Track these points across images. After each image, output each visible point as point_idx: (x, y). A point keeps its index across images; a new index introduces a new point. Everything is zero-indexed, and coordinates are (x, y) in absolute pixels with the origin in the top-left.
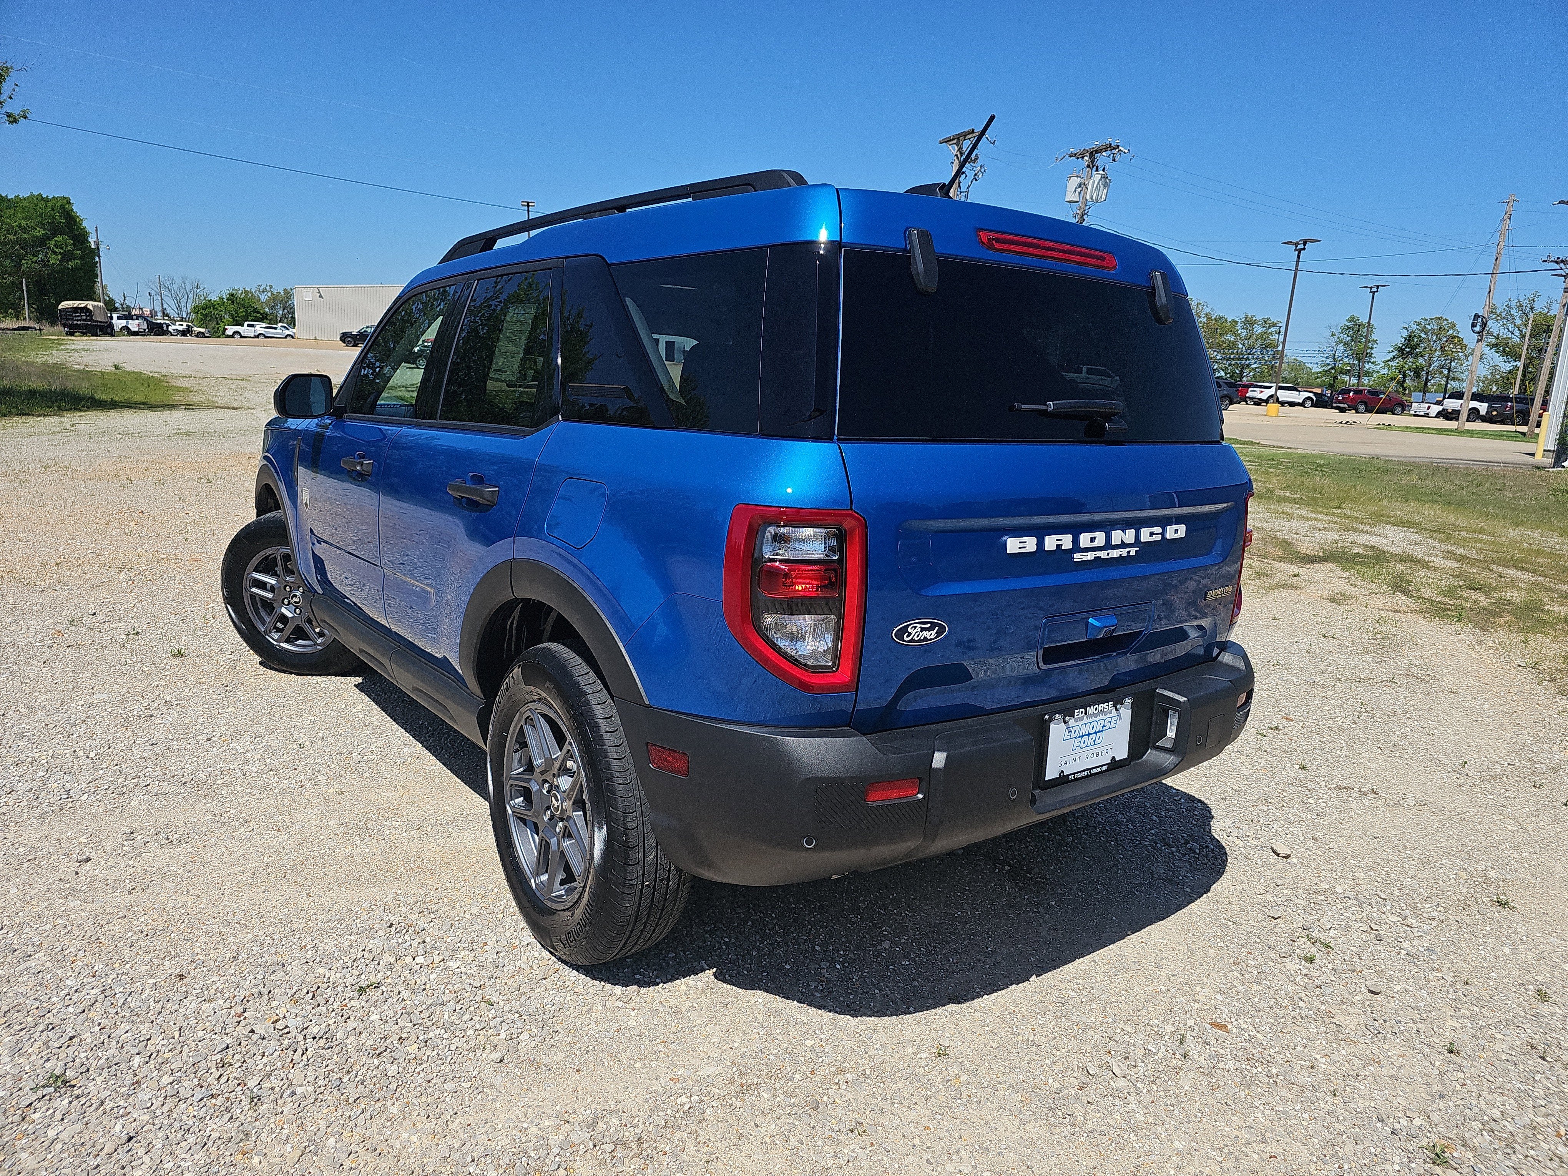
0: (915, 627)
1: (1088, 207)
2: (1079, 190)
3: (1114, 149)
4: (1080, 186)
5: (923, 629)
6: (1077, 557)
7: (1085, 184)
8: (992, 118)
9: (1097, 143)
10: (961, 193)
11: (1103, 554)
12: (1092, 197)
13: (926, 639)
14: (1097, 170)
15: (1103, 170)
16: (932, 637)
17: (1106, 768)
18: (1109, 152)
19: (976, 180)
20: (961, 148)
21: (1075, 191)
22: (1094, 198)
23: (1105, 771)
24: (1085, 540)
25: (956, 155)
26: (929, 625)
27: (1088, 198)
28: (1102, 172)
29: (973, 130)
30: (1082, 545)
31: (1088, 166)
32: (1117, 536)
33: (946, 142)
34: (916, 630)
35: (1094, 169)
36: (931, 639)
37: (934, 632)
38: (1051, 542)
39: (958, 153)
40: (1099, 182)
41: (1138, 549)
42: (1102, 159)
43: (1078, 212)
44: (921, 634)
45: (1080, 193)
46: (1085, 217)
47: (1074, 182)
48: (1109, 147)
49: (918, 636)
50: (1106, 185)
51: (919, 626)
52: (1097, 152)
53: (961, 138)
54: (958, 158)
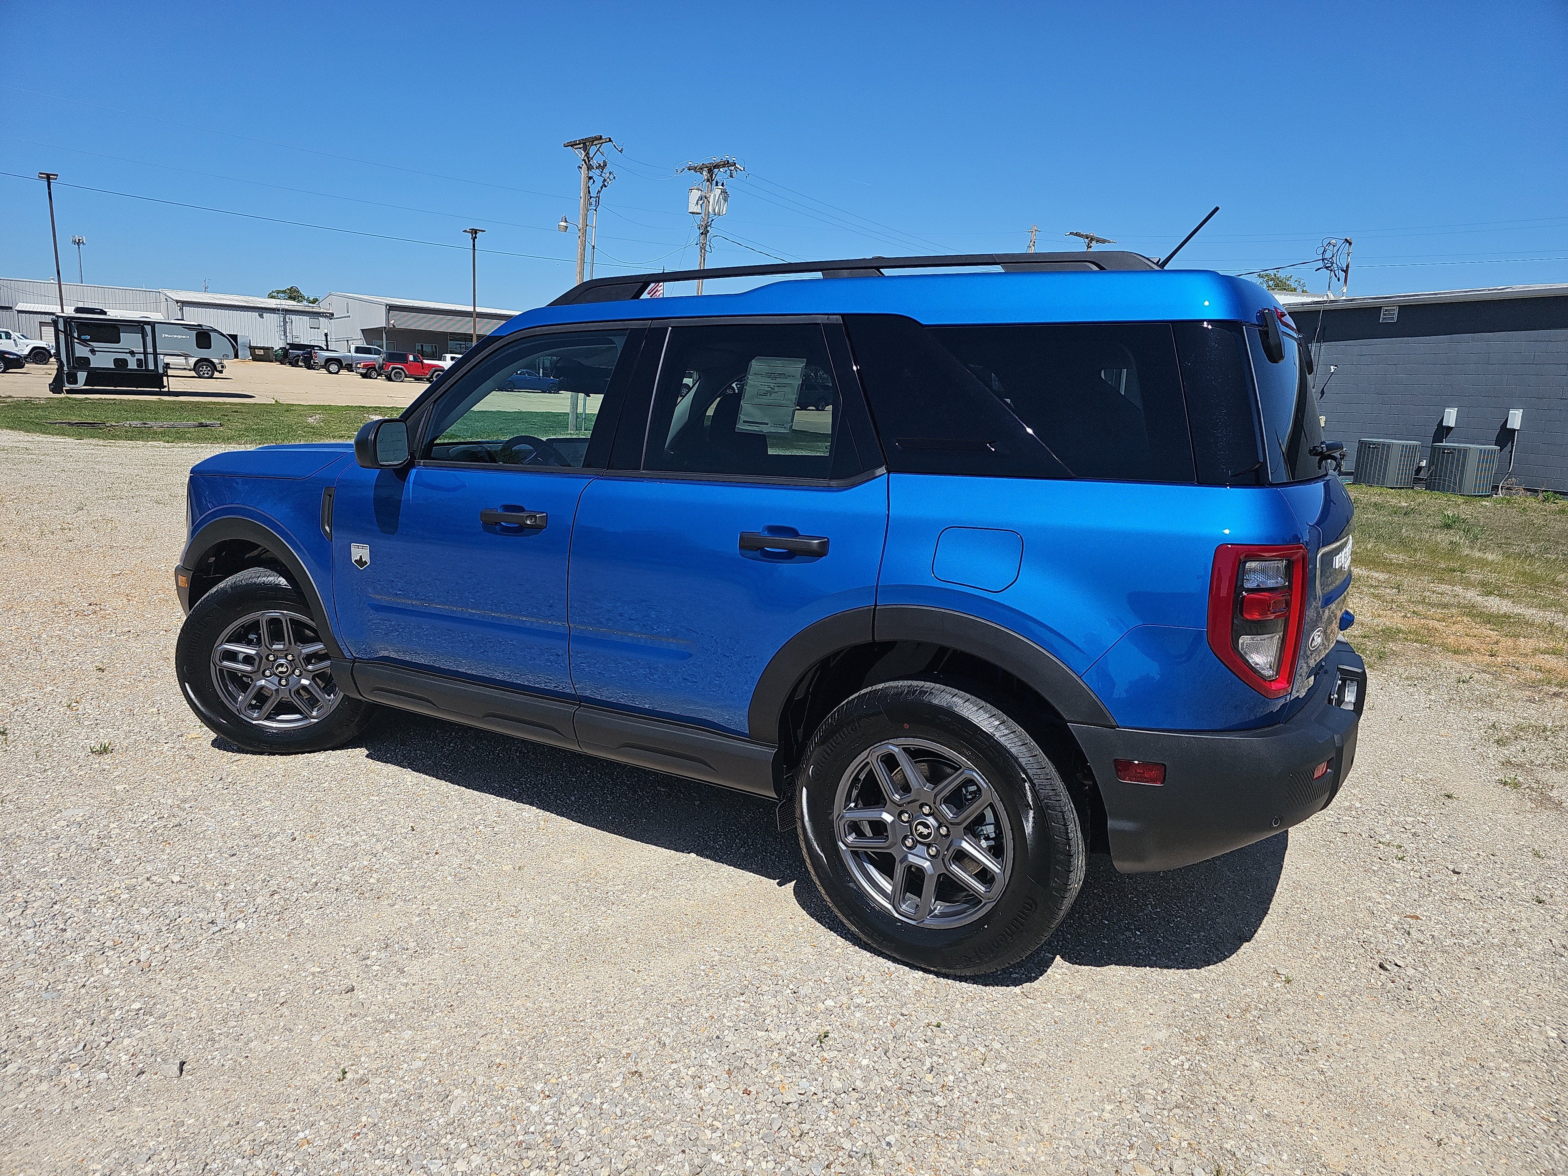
1: (710, 219)
2: (701, 202)
3: (731, 166)
4: (701, 198)
7: (706, 198)
8: (1217, 209)
9: (716, 160)
10: (591, 197)
12: (714, 211)
14: (717, 185)
15: (723, 185)
18: (727, 168)
19: (605, 186)
20: (588, 153)
21: (697, 203)
22: (716, 211)
25: (584, 160)
27: (710, 211)
28: (721, 187)
29: (601, 137)
31: (708, 180)
33: (572, 146)
35: (714, 182)
39: (586, 158)
40: (719, 197)
42: (721, 174)
43: (702, 223)
45: (701, 206)
46: (709, 228)
47: (695, 195)
48: (727, 164)
50: (725, 200)
52: (715, 167)
53: (587, 144)
54: (585, 163)
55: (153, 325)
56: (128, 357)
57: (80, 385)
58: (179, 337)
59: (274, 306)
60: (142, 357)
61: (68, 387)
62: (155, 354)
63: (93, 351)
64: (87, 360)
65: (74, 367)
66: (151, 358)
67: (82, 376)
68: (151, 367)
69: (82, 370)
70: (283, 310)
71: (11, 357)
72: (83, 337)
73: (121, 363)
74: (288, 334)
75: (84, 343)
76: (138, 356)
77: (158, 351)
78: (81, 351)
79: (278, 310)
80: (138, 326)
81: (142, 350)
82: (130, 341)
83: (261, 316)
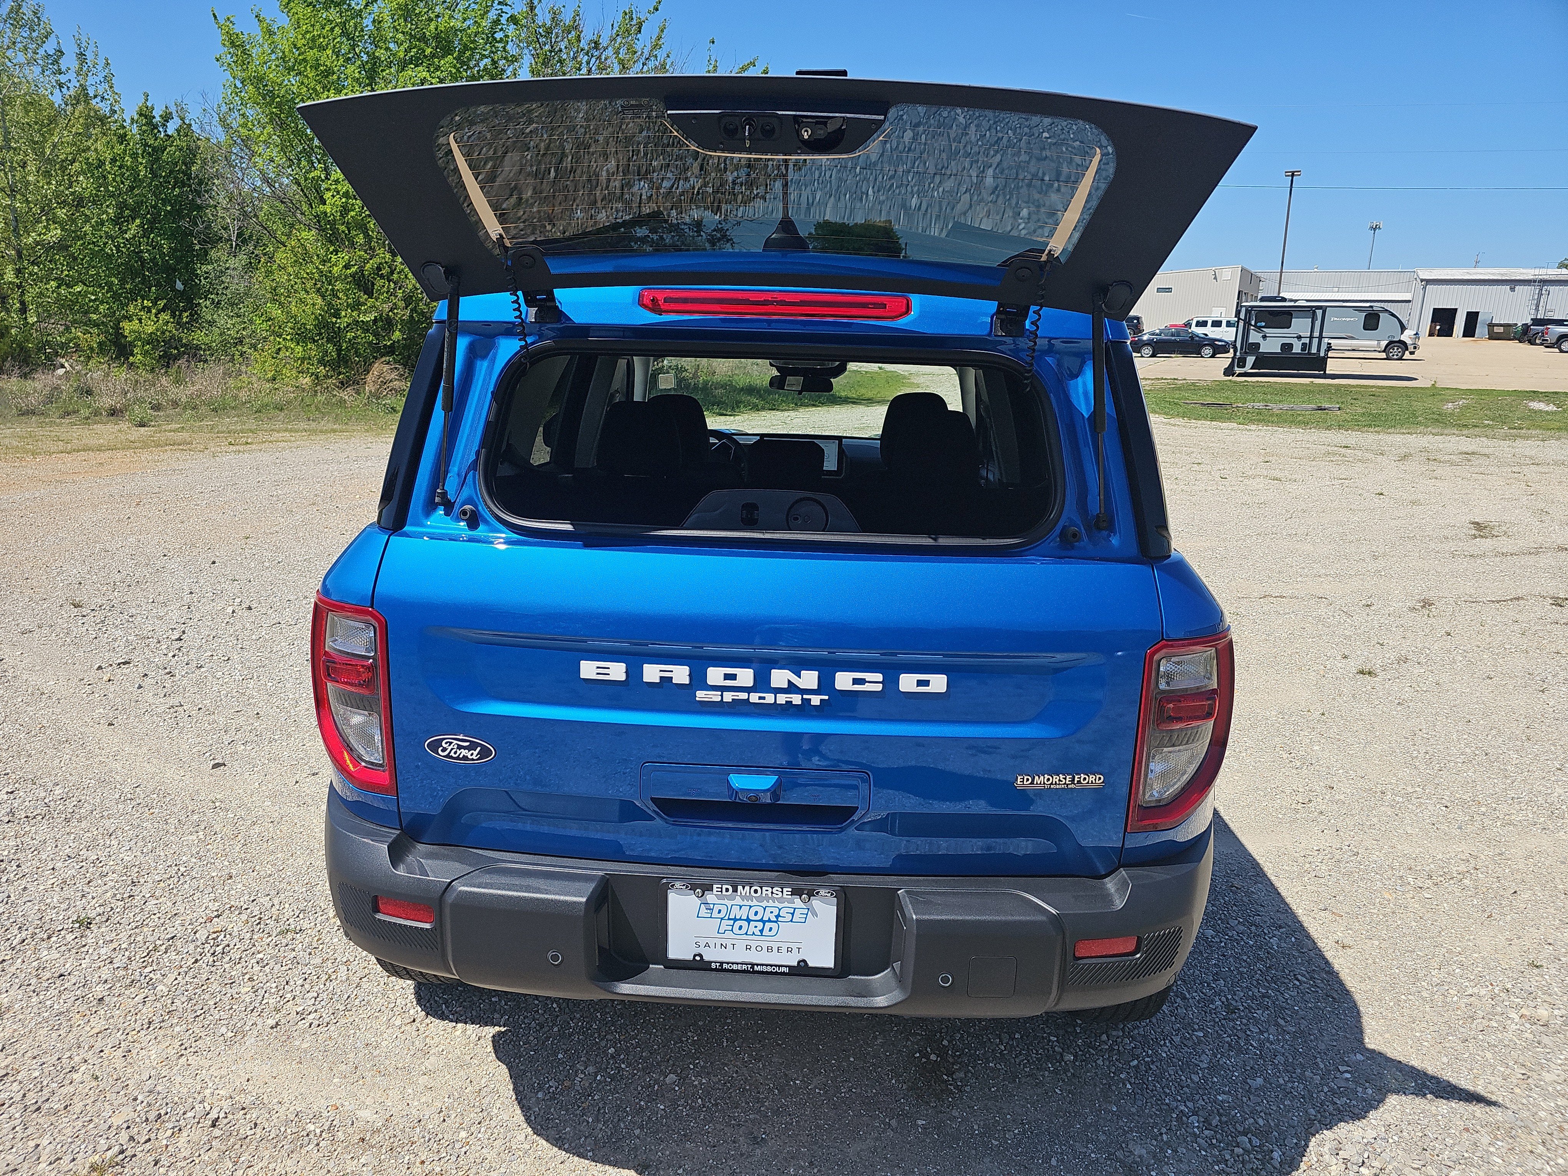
0: (451, 743)
5: (460, 747)
6: (701, 695)
11: (754, 698)
13: (465, 758)
16: (474, 757)
17: (786, 970)
23: (783, 974)
24: (715, 675)
26: (468, 744)
30: (710, 682)
32: (780, 677)
34: (451, 746)
36: (473, 760)
37: (475, 753)
38: (652, 673)
41: (826, 697)
44: (459, 752)
49: (455, 753)
51: (456, 742)
55: (1324, 309)
56: (1294, 342)
57: (1248, 369)
58: (1348, 319)
59: (1531, 277)
60: (1307, 341)
61: (1238, 370)
62: (1321, 338)
63: (1264, 337)
64: (1258, 345)
65: (1246, 353)
66: (1315, 341)
67: (1250, 360)
68: (1314, 350)
69: (1251, 354)
70: (1541, 281)
71: (1220, 343)
72: (1259, 324)
73: (1287, 347)
74: (1540, 308)
75: (1259, 329)
76: (1303, 340)
77: (1324, 334)
78: (1254, 337)
79: (1535, 281)
80: (1309, 311)
81: (1309, 334)
82: (1300, 326)
83: (1513, 290)
